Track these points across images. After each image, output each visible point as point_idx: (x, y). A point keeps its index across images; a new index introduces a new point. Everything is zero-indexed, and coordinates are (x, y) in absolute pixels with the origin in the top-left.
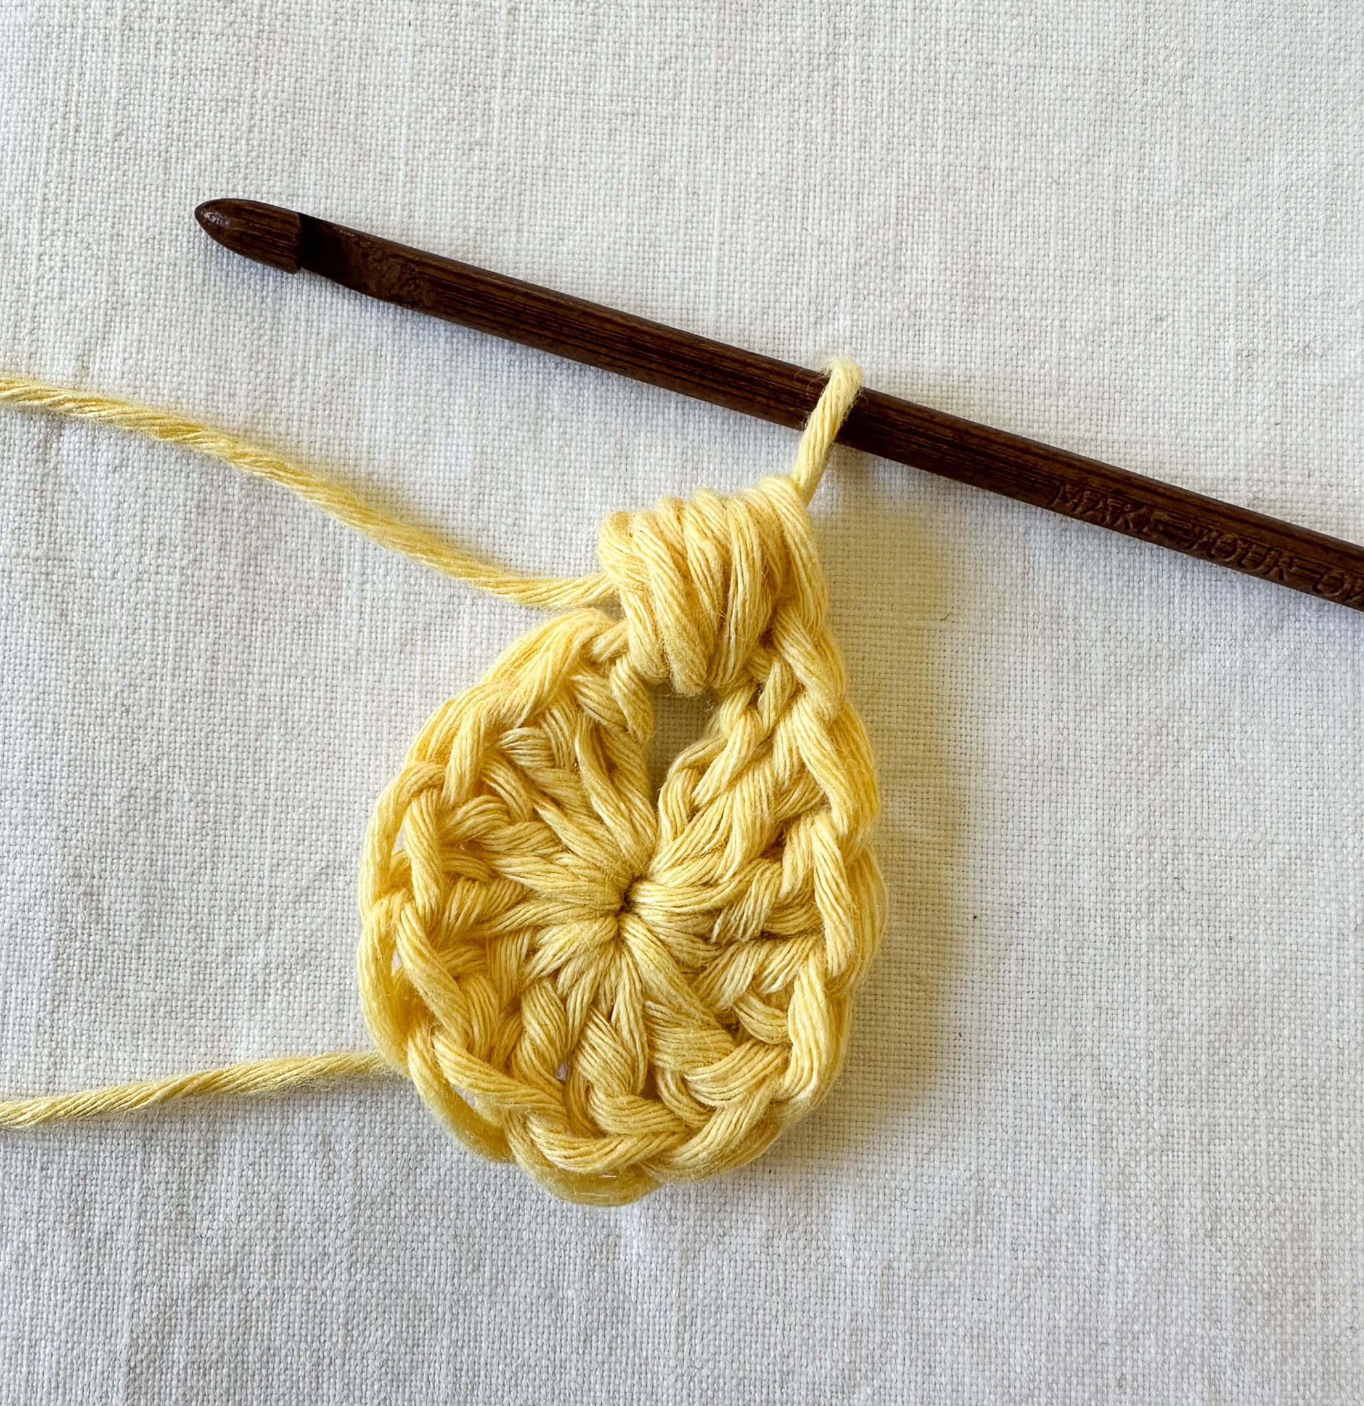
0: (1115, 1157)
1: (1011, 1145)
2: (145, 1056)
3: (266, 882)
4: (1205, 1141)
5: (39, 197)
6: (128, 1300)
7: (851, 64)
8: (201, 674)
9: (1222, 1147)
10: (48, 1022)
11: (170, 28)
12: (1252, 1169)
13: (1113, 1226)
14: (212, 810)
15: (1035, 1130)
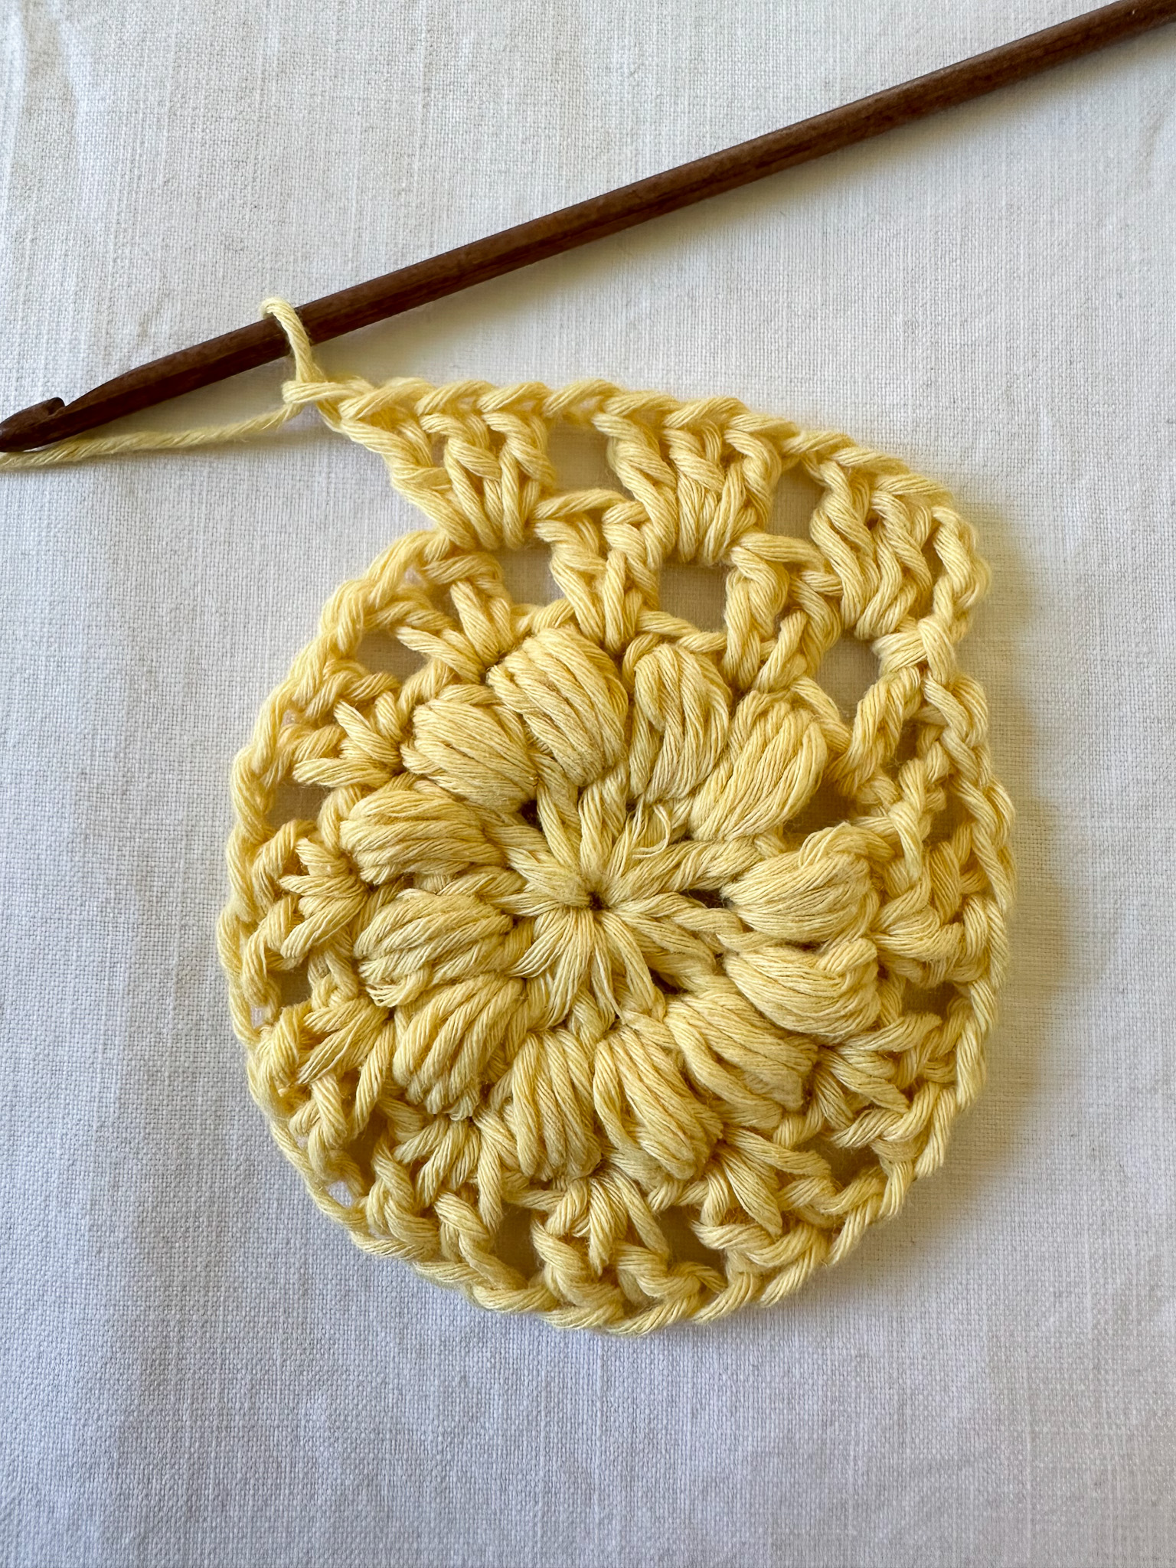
2: (188, 777)
3: (267, 665)
5: (114, 221)
6: (177, 935)
7: (647, 140)
8: (223, 531)
10: (122, 755)
11: (201, 114)
14: (230, 619)
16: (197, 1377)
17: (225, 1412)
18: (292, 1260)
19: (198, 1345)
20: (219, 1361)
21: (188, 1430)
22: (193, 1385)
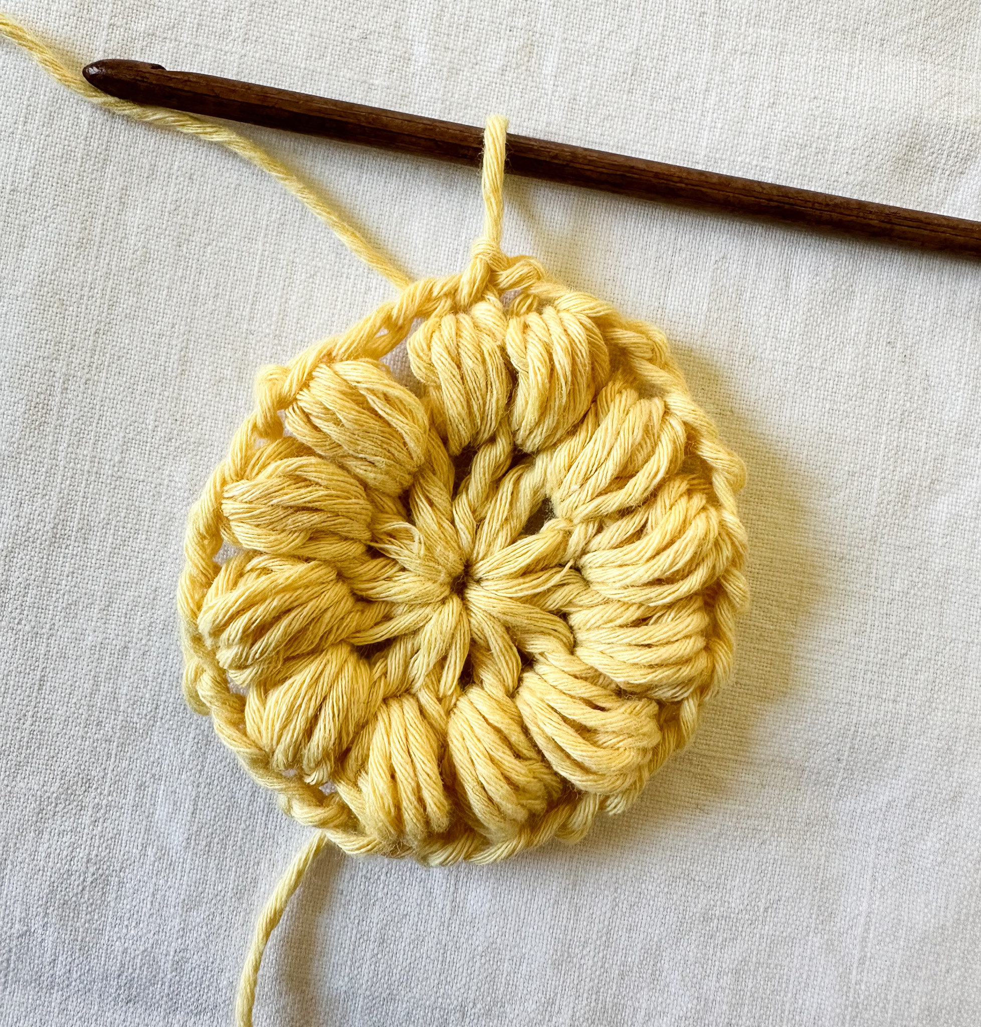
0: (722, 53)
1: (660, 37)
4: (778, 53)
9: (788, 58)
12: (804, 72)
13: (714, 94)
15: (676, 30)
16: (75, 425)
17: (97, 460)
18: (174, 343)
19: (79, 398)
20: (97, 416)
21: (62, 468)
22: (71, 431)
